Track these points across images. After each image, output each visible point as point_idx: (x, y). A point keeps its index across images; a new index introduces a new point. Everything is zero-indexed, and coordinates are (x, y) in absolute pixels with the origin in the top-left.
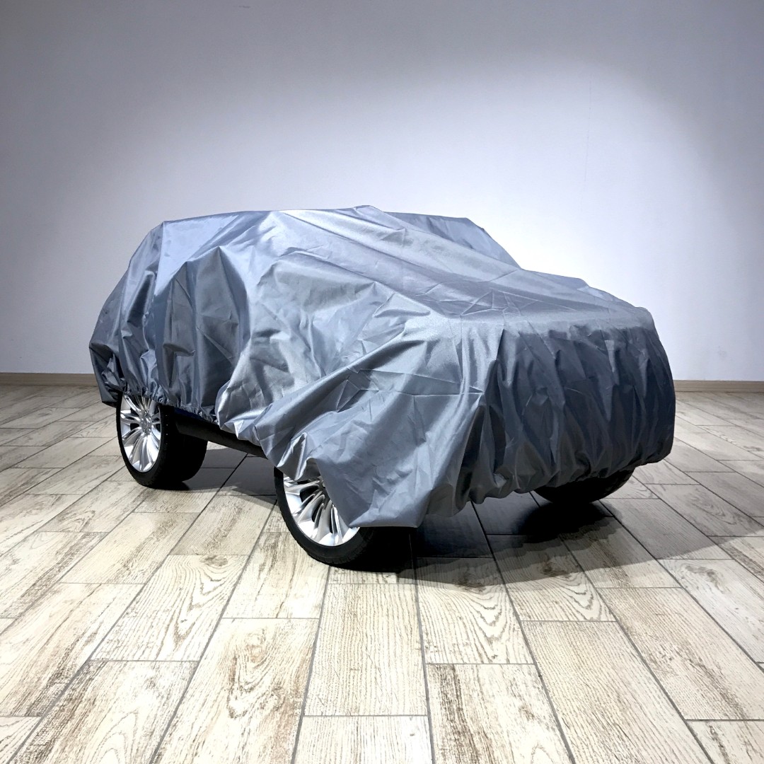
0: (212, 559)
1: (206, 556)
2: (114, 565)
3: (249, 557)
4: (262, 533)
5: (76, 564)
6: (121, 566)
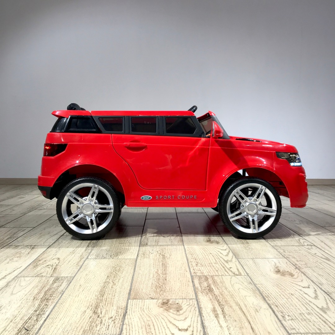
0: (167, 303)
1: (160, 301)
2: (85, 311)
3: (197, 300)
4: (192, 277)
5: (51, 311)
6: (91, 312)
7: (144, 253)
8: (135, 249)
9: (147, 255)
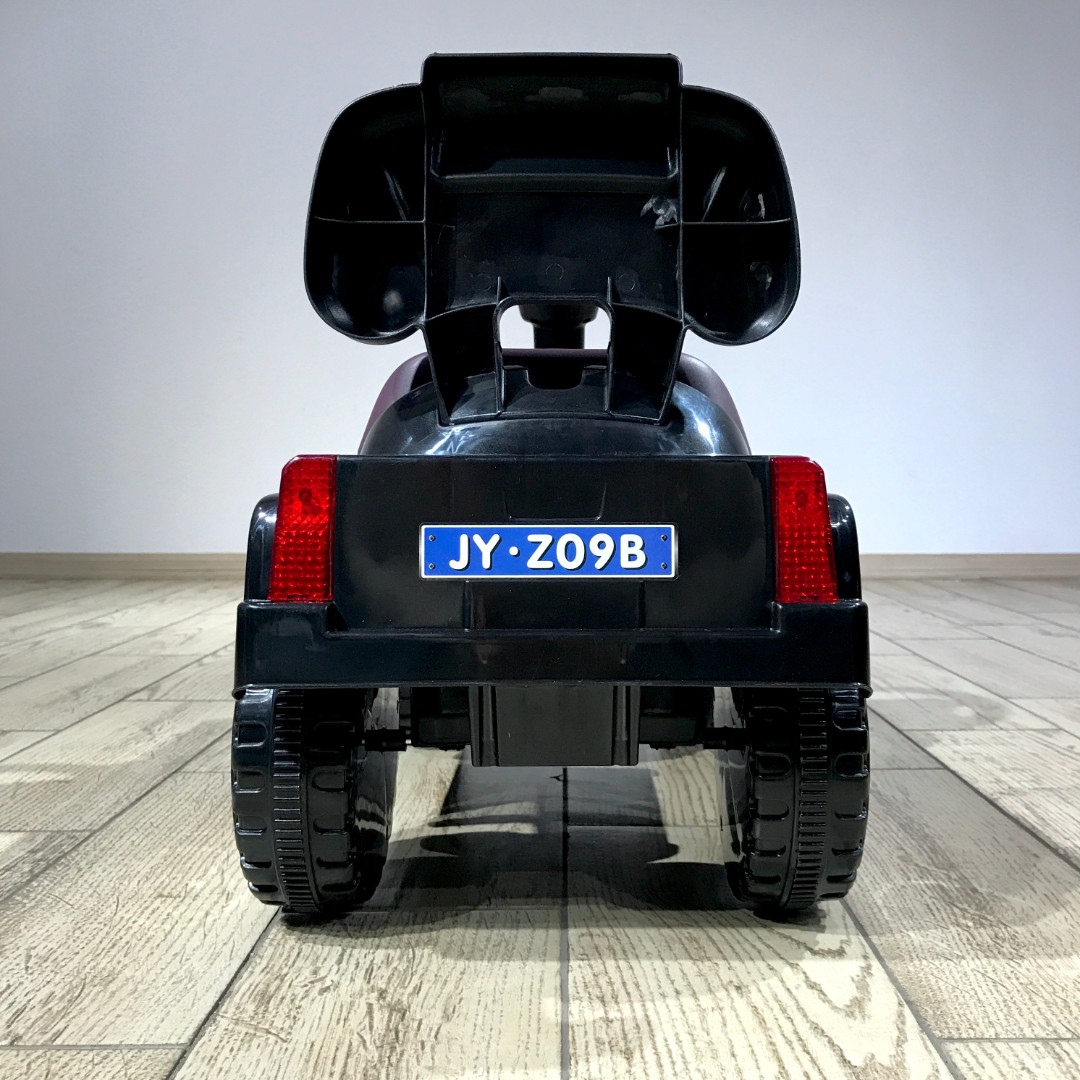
7: (272, 988)
8: (227, 950)
9: (284, 1008)
